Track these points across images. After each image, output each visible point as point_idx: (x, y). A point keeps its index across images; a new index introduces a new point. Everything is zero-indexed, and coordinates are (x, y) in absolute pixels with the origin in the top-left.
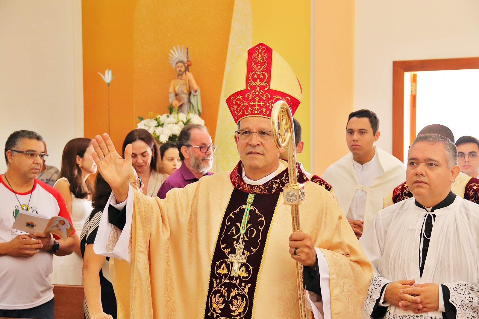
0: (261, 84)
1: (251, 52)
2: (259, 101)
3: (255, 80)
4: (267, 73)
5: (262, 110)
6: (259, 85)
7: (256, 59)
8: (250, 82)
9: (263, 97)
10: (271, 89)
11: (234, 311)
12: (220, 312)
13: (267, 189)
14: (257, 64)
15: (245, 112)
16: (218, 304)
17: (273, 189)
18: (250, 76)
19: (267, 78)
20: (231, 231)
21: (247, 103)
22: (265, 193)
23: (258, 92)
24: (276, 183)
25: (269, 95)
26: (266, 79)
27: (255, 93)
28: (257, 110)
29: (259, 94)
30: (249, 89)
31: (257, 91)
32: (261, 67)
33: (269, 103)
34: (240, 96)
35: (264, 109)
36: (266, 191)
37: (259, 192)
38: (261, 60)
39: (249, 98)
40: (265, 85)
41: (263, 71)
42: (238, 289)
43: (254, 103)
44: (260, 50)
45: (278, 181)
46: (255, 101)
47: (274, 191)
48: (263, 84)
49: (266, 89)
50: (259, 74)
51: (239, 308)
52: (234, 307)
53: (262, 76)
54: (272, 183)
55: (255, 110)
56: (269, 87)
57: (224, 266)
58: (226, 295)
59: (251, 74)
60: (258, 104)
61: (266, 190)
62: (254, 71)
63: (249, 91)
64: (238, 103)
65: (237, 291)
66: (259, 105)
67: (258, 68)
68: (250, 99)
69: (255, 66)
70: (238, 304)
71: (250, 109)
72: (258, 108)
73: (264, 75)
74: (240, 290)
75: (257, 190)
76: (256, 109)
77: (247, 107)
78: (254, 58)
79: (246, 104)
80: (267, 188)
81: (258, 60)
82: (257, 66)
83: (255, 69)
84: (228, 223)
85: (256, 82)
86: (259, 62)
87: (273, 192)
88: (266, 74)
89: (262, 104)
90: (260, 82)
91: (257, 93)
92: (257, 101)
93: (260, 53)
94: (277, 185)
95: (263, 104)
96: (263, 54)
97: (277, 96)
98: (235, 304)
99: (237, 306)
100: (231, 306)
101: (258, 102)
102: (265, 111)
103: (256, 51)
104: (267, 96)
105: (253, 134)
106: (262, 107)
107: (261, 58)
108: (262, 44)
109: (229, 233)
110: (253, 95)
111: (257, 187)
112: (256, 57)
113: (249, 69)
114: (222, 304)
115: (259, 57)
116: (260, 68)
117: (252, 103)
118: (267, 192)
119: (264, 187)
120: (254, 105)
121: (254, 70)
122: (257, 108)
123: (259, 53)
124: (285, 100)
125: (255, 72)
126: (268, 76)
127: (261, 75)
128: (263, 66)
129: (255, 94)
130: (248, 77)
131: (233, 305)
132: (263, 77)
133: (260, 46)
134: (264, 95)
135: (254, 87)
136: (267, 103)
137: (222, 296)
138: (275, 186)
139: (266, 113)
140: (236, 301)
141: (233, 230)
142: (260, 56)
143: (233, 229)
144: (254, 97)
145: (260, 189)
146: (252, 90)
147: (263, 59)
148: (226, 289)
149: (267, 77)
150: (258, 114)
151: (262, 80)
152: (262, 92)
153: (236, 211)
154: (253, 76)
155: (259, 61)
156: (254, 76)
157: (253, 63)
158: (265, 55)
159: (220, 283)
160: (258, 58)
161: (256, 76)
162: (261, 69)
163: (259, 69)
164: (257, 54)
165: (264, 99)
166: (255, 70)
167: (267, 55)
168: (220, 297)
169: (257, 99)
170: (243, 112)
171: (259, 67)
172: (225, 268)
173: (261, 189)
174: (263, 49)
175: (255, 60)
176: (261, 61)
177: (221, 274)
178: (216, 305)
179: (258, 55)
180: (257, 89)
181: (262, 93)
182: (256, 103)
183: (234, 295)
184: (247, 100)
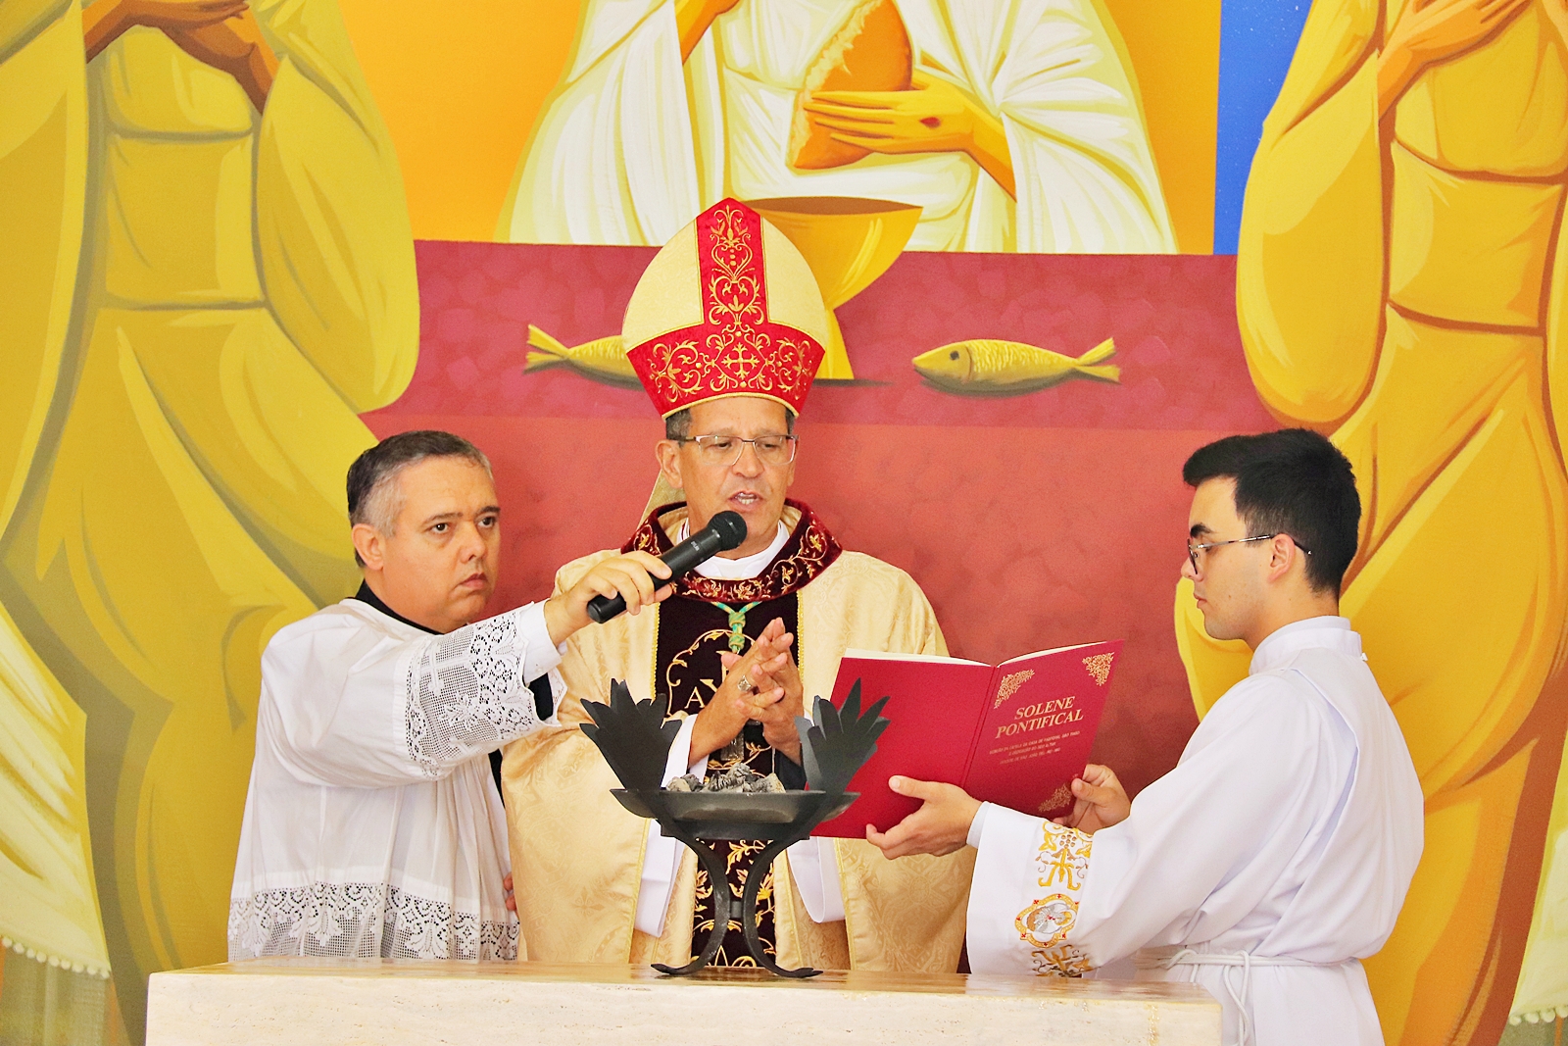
0: (744, 310)
1: (706, 222)
2: (746, 356)
3: (726, 300)
4: (755, 278)
5: (756, 378)
6: (739, 312)
7: (721, 241)
8: (714, 305)
9: (753, 345)
10: (769, 322)
12: (702, 908)
13: (770, 587)
14: (725, 255)
15: (712, 385)
18: (713, 290)
19: (757, 293)
20: (691, 700)
21: (713, 361)
22: (766, 596)
23: (741, 332)
24: (788, 566)
25: (767, 337)
26: (756, 295)
27: (733, 333)
28: (745, 380)
29: (742, 337)
30: (713, 322)
31: (739, 329)
32: (739, 263)
33: (770, 360)
34: (688, 343)
35: (760, 377)
36: (769, 591)
37: (750, 596)
38: (735, 244)
40: (755, 312)
41: (744, 275)
43: (734, 361)
44: (729, 217)
45: (791, 561)
46: (734, 355)
47: (785, 588)
48: (750, 308)
49: (760, 322)
50: (733, 282)
53: (743, 289)
54: (779, 568)
55: (740, 380)
56: (766, 318)
59: (714, 283)
60: (743, 363)
61: (766, 588)
62: (722, 275)
63: (715, 330)
64: (683, 359)
65: (746, 849)
66: (747, 366)
67: (731, 266)
68: (721, 350)
69: (722, 261)
71: (723, 377)
72: (746, 373)
73: (749, 286)
74: (757, 845)
75: (744, 593)
76: (742, 377)
77: (715, 372)
78: (716, 239)
80: (770, 583)
81: (727, 244)
82: (727, 262)
83: (723, 269)
84: (674, 682)
85: (730, 305)
86: (732, 251)
87: (784, 592)
88: (754, 283)
90: (742, 305)
91: (738, 334)
92: (740, 355)
93: (730, 224)
94: (791, 572)
95: (756, 362)
96: (737, 229)
97: (786, 341)
100: (734, 889)
101: (744, 358)
102: (764, 382)
103: (719, 221)
106: (756, 371)
107: (734, 238)
108: (731, 201)
109: (687, 707)
110: (728, 339)
111: (744, 586)
112: (720, 236)
113: (707, 271)
115: (731, 238)
116: (736, 267)
117: (728, 361)
118: (770, 594)
119: (762, 583)
120: (735, 367)
121: (720, 271)
122: (742, 373)
123: (726, 223)
124: (802, 348)
125: (723, 277)
126: (758, 287)
127: (741, 286)
128: (744, 262)
129: (732, 336)
130: (705, 292)
132: (746, 290)
133: (729, 207)
134: (755, 339)
135: (726, 319)
136: (767, 360)
138: (786, 576)
139: (767, 386)
141: (694, 697)
142: (730, 230)
143: (695, 695)
144: (732, 345)
145: (753, 587)
146: (722, 326)
147: (741, 242)
149: (756, 289)
150: (747, 390)
151: (745, 300)
152: (750, 329)
153: (690, 650)
154: (720, 285)
155: (731, 248)
156: (724, 287)
157: (714, 252)
158: (743, 231)
160: (727, 238)
161: (727, 289)
163: (733, 268)
164: (722, 229)
165: (758, 349)
166: (723, 272)
167: (748, 232)
169: (740, 349)
171: (733, 263)
173: (756, 588)
174: (736, 215)
175: (718, 245)
176: (736, 247)
179: (725, 233)
180: (736, 323)
181: (750, 332)
182: (740, 360)
183: (739, 859)
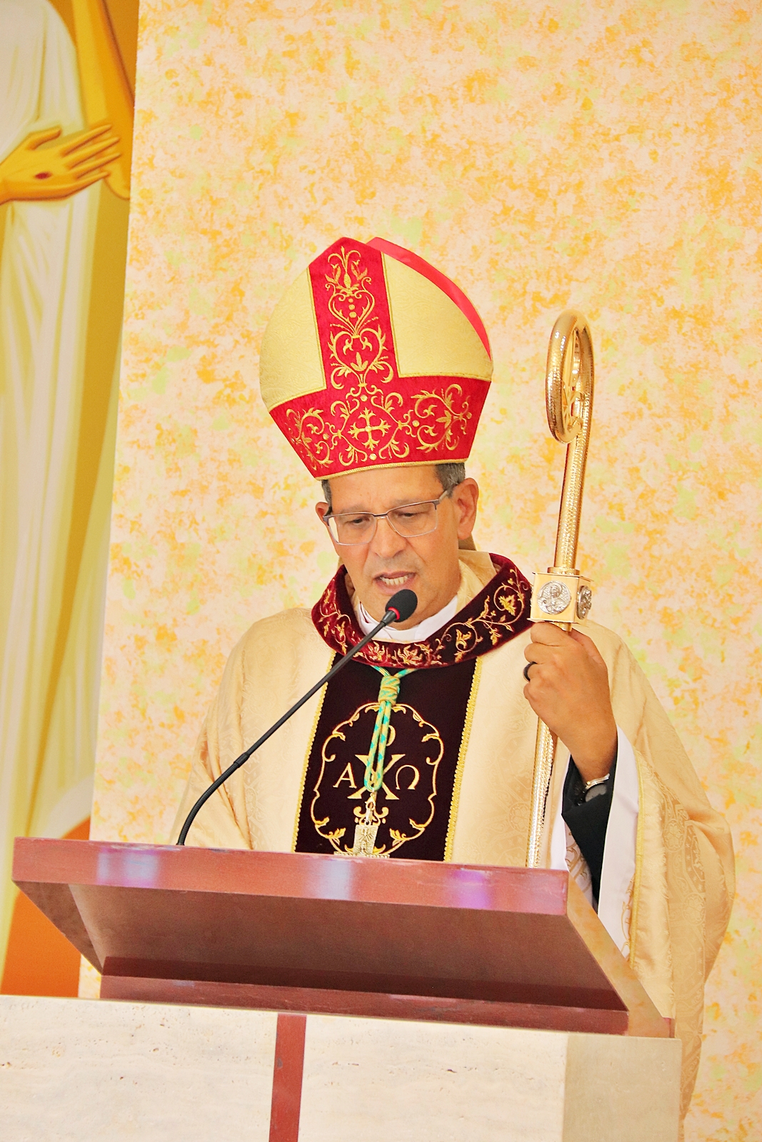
0: (370, 368)
1: (319, 271)
2: (374, 421)
3: (348, 358)
4: (379, 329)
5: (387, 446)
6: (363, 372)
7: (338, 291)
8: (335, 367)
9: (382, 408)
10: (400, 376)
13: (440, 652)
14: (343, 306)
15: (341, 459)
17: (456, 651)
18: (333, 348)
19: (384, 345)
20: (341, 778)
21: (340, 432)
22: (433, 662)
23: (367, 395)
24: (465, 630)
25: (399, 396)
26: (381, 348)
27: (359, 398)
28: (375, 451)
29: (369, 400)
30: (337, 386)
31: (364, 392)
32: (359, 313)
33: (404, 421)
34: (314, 410)
35: (393, 444)
36: (439, 657)
37: (417, 661)
38: (354, 292)
39: (342, 416)
40: (382, 368)
41: (366, 327)
43: (362, 430)
44: (345, 261)
45: (469, 624)
46: (362, 424)
47: (459, 655)
48: (376, 365)
49: (388, 379)
50: (355, 336)
53: (366, 343)
54: (453, 632)
55: (369, 452)
56: (396, 373)
59: (334, 341)
60: (373, 431)
61: (436, 655)
62: (341, 330)
63: (340, 395)
64: (310, 429)
66: (376, 434)
67: (351, 318)
68: (346, 418)
69: (340, 314)
71: (351, 450)
72: (377, 443)
73: (373, 339)
75: (410, 658)
76: (372, 447)
77: (342, 445)
78: (332, 288)
79: (339, 434)
80: (440, 647)
81: (344, 293)
82: (346, 313)
83: (342, 324)
84: (328, 757)
85: (352, 364)
86: (351, 300)
87: (457, 660)
88: (378, 334)
89: (386, 430)
90: (366, 363)
91: (364, 398)
92: (368, 423)
93: (346, 268)
95: (387, 427)
96: (355, 273)
97: (423, 394)
101: (372, 425)
102: (397, 449)
103: (334, 267)
104: (395, 399)
105: (378, 518)
106: (388, 437)
107: (352, 285)
108: (345, 242)
109: (336, 786)
110: (353, 405)
111: (410, 649)
112: (336, 285)
113: (326, 327)
115: (348, 285)
116: (356, 319)
117: (355, 431)
118: (440, 660)
119: (430, 648)
120: (363, 436)
121: (339, 326)
122: (371, 443)
123: (343, 271)
124: (449, 394)
125: (343, 333)
126: (384, 338)
127: (364, 340)
128: (365, 311)
129: (357, 401)
130: (325, 352)
132: (370, 344)
133: (343, 250)
134: (384, 401)
135: (350, 381)
136: (399, 422)
138: (462, 640)
139: (402, 452)
141: (347, 775)
142: (347, 277)
143: (347, 773)
144: (358, 412)
145: (420, 652)
146: (346, 390)
147: (360, 288)
149: (381, 342)
150: (378, 461)
151: (369, 356)
152: (376, 390)
153: (350, 721)
154: (341, 343)
155: (350, 297)
156: (345, 344)
157: (332, 306)
158: (362, 275)
160: (344, 286)
161: (348, 346)
162: (360, 319)
163: (353, 321)
164: (338, 276)
165: (388, 412)
166: (342, 327)
167: (368, 275)
169: (367, 415)
170: (334, 457)
171: (353, 315)
173: (423, 652)
174: (353, 257)
175: (334, 295)
176: (355, 295)
179: (342, 279)
180: (361, 385)
181: (378, 394)
182: (368, 429)
184: (338, 421)
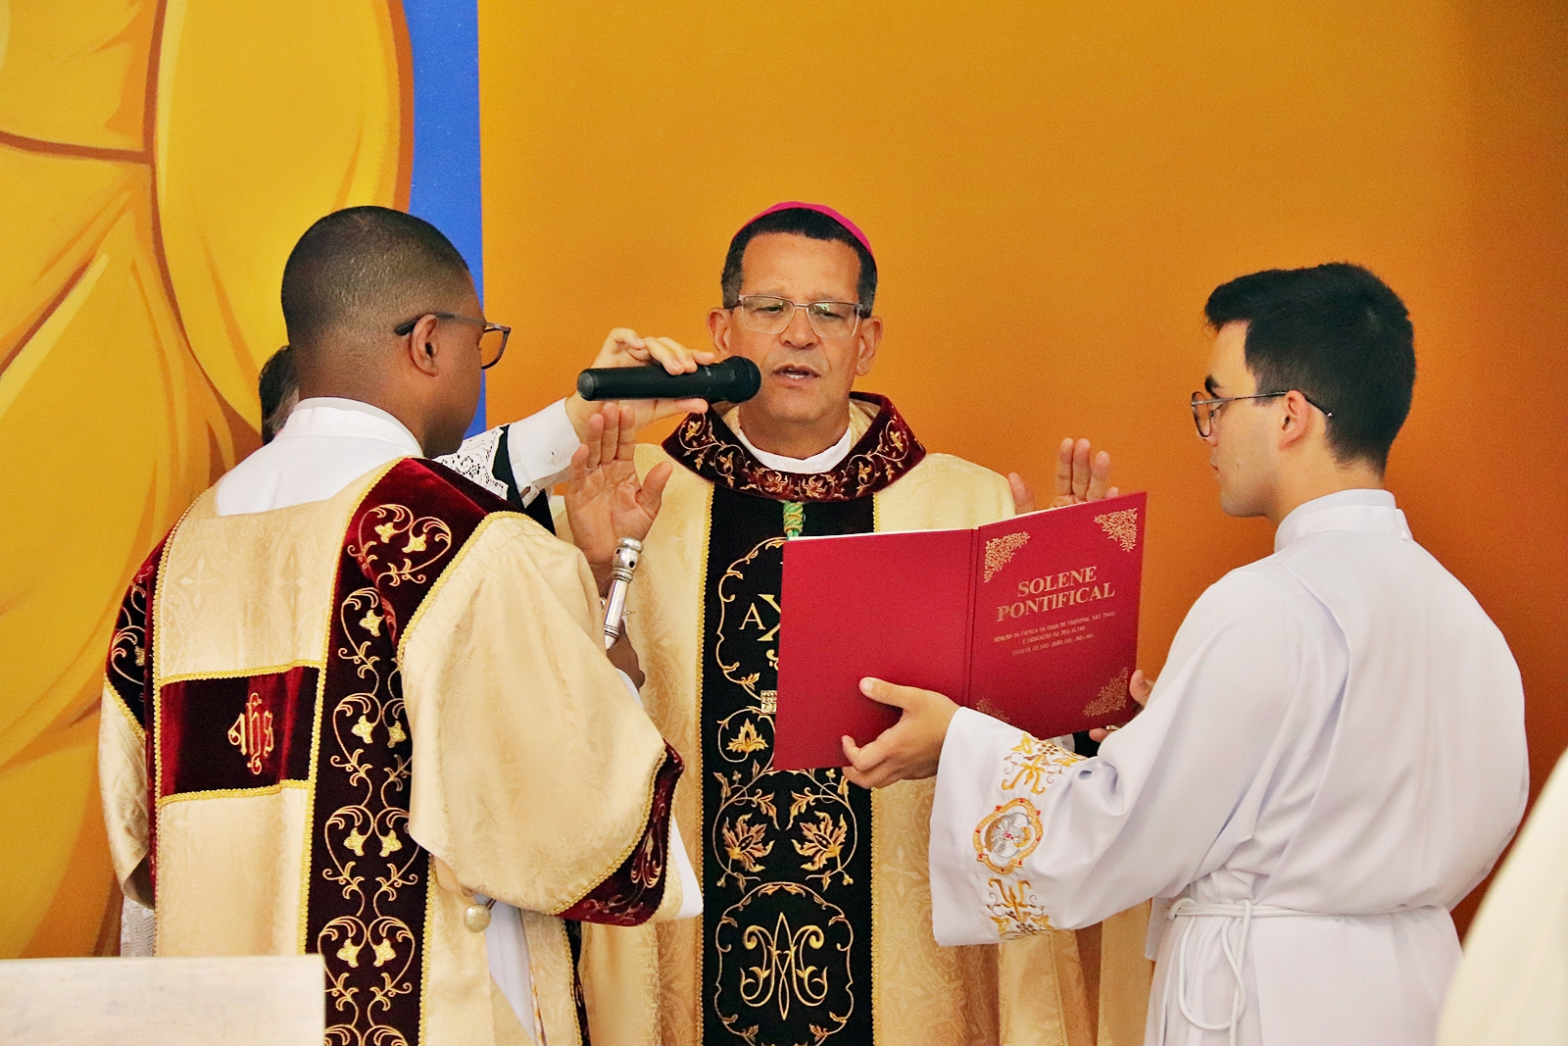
11: (810, 859)
12: (759, 868)
16: (747, 845)
17: (858, 484)
20: (747, 619)
22: (836, 495)
24: (865, 463)
37: (821, 494)
42: (815, 790)
45: (869, 457)
47: (861, 489)
51: (826, 847)
52: (807, 845)
54: (854, 464)
57: (748, 727)
58: (773, 813)
61: (840, 488)
65: (812, 798)
70: (822, 833)
74: (824, 793)
75: (814, 489)
84: (728, 598)
87: (858, 493)
94: (868, 469)
98: (810, 836)
99: (820, 843)
100: (797, 846)
109: (742, 628)
111: (812, 481)
114: (765, 842)
119: (835, 479)
131: (802, 840)
137: (758, 817)
138: (863, 473)
140: (814, 828)
141: (752, 616)
143: (752, 614)
148: (771, 796)
153: (747, 558)
159: (743, 782)
168: (750, 823)
172: (753, 732)
173: (828, 483)
177: (743, 753)
178: (742, 849)
183: (803, 811)
